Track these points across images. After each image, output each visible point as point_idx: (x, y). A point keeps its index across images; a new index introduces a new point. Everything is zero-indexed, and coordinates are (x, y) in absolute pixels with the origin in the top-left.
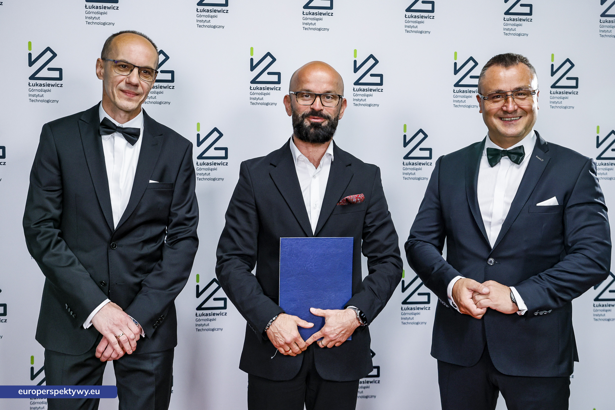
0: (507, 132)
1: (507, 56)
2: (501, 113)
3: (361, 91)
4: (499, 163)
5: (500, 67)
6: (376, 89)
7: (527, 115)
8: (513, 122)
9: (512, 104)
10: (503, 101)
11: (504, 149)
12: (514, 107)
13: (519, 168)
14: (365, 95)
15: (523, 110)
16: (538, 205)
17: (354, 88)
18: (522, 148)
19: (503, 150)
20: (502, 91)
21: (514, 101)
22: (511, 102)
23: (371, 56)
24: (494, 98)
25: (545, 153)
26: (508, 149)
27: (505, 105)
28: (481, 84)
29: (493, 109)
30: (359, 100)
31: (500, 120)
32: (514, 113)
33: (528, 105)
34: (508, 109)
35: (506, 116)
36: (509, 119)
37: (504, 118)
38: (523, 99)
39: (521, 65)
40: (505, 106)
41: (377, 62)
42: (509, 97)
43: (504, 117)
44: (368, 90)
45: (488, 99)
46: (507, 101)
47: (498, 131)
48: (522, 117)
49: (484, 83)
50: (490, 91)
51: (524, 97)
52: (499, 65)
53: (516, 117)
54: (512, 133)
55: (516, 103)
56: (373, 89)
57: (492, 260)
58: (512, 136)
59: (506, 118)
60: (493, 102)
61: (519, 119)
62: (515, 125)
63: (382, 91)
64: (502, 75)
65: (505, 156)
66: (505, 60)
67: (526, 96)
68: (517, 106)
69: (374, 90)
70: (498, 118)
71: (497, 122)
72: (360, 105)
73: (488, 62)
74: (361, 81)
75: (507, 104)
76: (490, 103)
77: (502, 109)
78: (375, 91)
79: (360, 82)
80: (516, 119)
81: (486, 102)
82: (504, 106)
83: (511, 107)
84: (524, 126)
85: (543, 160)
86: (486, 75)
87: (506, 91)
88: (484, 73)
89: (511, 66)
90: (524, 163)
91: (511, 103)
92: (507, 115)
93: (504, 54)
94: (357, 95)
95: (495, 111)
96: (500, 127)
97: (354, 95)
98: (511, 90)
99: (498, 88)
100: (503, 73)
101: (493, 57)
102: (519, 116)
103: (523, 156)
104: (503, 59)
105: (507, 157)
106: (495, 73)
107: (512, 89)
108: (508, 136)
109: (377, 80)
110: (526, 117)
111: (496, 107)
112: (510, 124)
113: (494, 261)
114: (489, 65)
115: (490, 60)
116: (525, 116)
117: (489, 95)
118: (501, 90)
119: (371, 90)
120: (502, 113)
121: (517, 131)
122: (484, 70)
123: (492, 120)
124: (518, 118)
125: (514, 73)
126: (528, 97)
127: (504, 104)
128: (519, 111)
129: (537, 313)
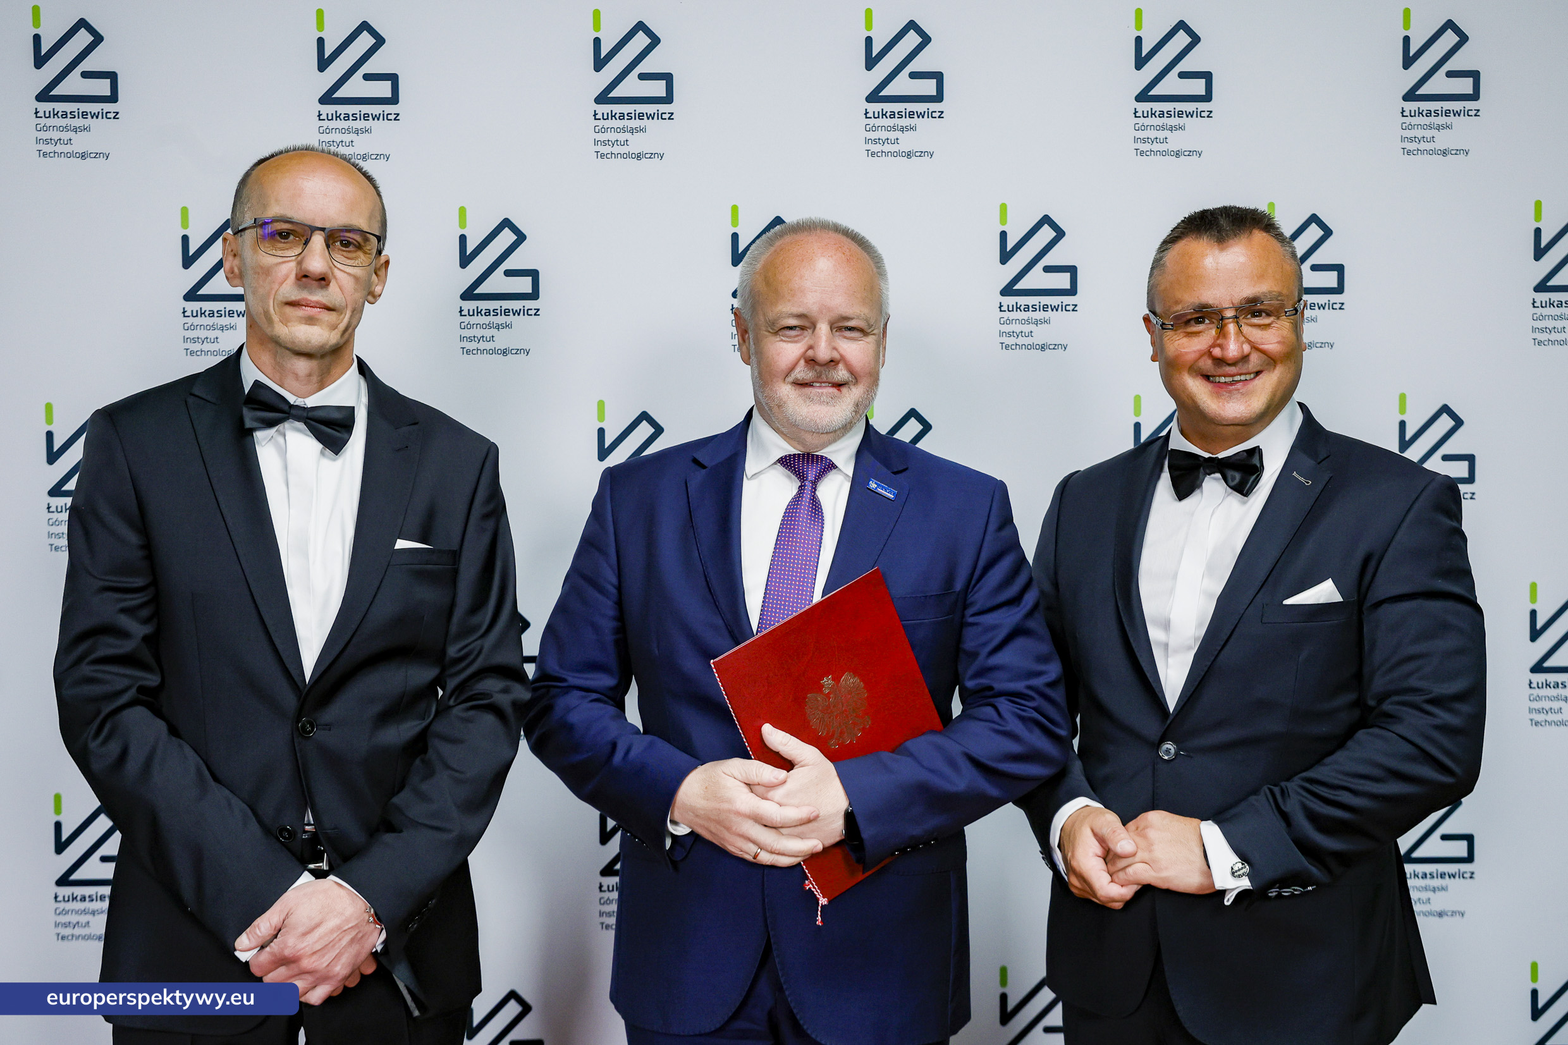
0: (1222, 412)
1: (1222, 215)
2: (1207, 364)
3: (1021, 311)
4: (1197, 492)
5: (1205, 244)
6: (1058, 305)
7: (1274, 368)
8: (1239, 386)
9: (1237, 339)
10: (1213, 332)
11: (1211, 455)
12: (1242, 347)
13: (1245, 503)
14: (1030, 321)
15: (1265, 354)
16: (1288, 602)
17: (1000, 303)
18: (1257, 451)
19: (1210, 457)
20: (1210, 306)
21: (1242, 333)
22: (1233, 337)
23: (1046, 220)
24: (1187, 323)
25: (1319, 463)
26: (1221, 455)
27: (1218, 342)
28: (1157, 287)
29: (1186, 353)
30: (1015, 334)
31: (1204, 381)
32: (1240, 364)
33: (1278, 342)
34: (1225, 353)
35: (1221, 371)
36: (1228, 379)
37: (1214, 376)
38: (1267, 326)
39: (1259, 236)
40: (1220, 346)
41: (1060, 234)
42: (1228, 323)
43: (1215, 374)
44: (1037, 307)
45: (1174, 328)
46: (1222, 331)
47: (1201, 410)
48: (1263, 374)
49: (1162, 287)
50: (1179, 307)
51: (1267, 321)
52: (1202, 240)
53: (1246, 374)
54: (1235, 415)
55: (1245, 338)
56: (1051, 305)
57: (1169, 746)
58: (1237, 422)
59: (1220, 376)
60: (1185, 335)
61: (1255, 378)
62: (1243, 395)
63: (1076, 311)
64: (1210, 265)
65: (1214, 473)
66: (1218, 225)
67: (1272, 319)
68: (1249, 344)
69: (1055, 307)
70: (1201, 377)
71: (1197, 388)
72: (1018, 346)
73: (1174, 228)
74: (1020, 286)
75: (1224, 340)
76: (1177, 339)
77: (1209, 353)
78: (1057, 310)
79: (1016, 287)
80: (1246, 380)
81: (1168, 334)
82: (1214, 346)
83: (1233, 349)
84: (1266, 396)
85: (1310, 482)
86: (1168, 264)
87: (1220, 307)
88: (1161, 258)
89: (1231, 241)
90: (1260, 490)
91: (1232, 339)
92: (1224, 368)
93: (1215, 210)
94: (1008, 321)
95: (1191, 357)
96: (1205, 399)
97: (1002, 320)
98: (1233, 304)
99: (1200, 298)
100: (1211, 259)
101: (1187, 216)
102: (1255, 370)
103: (1259, 474)
104: (1211, 221)
105: (1218, 475)
106: (1191, 258)
107: (1236, 301)
108: (1225, 423)
109: (1062, 281)
110: (1273, 372)
111: (1195, 349)
112: (1230, 392)
113: (1174, 748)
114: (1177, 237)
115: (1179, 225)
116: (1269, 371)
117: (1177, 318)
118: (1207, 305)
119: (1046, 307)
120: (1209, 362)
121: (1249, 408)
122: (1163, 251)
123: (1184, 382)
124: (1252, 376)
125: (1242, 259)
126: (1279, 322)
127: (1215, 341)
128: (1255, 360)
129: (1276, 891)
